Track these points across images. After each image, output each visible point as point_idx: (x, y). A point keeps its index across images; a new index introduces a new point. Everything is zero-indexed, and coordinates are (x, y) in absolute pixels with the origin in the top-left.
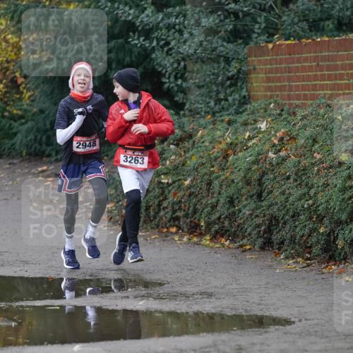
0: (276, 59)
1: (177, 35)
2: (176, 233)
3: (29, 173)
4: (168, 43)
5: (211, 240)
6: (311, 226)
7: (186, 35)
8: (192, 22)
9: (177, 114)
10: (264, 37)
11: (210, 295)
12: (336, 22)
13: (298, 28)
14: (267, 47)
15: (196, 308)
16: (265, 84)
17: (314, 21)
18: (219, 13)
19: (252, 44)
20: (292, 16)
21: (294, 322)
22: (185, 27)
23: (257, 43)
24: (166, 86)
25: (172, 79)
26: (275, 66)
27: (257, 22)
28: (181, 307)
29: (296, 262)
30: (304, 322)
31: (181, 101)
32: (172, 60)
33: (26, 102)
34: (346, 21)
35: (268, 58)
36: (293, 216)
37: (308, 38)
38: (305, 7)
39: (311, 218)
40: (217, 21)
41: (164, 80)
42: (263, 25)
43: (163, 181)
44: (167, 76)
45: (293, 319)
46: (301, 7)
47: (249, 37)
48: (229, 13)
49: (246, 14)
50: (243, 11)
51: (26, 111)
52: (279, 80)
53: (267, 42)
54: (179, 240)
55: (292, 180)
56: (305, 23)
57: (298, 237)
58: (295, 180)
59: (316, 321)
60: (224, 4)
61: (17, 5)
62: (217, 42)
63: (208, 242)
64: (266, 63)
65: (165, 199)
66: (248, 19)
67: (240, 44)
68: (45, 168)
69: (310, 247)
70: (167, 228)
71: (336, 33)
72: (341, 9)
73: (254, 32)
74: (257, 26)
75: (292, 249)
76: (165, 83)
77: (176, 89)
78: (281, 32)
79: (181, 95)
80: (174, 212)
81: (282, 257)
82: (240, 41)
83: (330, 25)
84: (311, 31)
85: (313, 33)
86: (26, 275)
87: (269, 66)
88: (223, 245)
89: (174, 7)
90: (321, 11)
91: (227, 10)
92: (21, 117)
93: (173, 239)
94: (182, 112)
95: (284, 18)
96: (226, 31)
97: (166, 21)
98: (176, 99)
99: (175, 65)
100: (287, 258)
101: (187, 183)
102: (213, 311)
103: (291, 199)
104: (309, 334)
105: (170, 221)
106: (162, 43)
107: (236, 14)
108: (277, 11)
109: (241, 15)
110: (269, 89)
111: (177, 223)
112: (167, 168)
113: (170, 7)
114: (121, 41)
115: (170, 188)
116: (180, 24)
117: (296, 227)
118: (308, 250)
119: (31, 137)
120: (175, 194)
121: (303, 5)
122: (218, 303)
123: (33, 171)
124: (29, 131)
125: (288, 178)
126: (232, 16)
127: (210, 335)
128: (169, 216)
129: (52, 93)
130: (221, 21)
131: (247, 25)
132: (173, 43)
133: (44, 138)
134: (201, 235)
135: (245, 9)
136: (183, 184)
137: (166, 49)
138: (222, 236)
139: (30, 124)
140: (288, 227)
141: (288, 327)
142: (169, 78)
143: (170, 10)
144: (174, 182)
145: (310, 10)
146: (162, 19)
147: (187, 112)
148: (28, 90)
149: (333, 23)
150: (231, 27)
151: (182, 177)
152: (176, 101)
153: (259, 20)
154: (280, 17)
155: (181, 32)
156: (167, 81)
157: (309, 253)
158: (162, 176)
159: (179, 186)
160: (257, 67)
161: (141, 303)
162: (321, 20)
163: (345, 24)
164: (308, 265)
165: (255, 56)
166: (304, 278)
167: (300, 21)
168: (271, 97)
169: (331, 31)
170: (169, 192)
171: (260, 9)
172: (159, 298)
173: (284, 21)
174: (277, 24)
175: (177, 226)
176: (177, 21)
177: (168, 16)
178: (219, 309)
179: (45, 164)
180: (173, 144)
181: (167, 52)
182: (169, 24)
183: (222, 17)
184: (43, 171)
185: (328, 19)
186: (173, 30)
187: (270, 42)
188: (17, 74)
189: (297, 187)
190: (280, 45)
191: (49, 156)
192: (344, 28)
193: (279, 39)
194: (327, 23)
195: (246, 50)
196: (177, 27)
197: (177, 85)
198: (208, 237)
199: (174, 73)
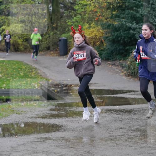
3: (106, 64)
4: (139, 32)
33: (105, 46)
51: (105, 49)
61: (102, 23)
68: (109, 62)
86: (105, 89)
89: (141, 23)
91: (154, 24)
92: (104, 50)
97: (139, 27)
106: (138, 32)
114: (128, 31)
119: (106, 55)
123: (107, 63)
126: (155, 26)
129: (111, 44)
133: (109, 56)
139: (106, 52)
143: (140, 24)
148: (105, 43)
161: (133, 96)
177: (139, 25)
179: (109, 61)
184: (109, 63)
188: (103, 40)
191: (110, 60)
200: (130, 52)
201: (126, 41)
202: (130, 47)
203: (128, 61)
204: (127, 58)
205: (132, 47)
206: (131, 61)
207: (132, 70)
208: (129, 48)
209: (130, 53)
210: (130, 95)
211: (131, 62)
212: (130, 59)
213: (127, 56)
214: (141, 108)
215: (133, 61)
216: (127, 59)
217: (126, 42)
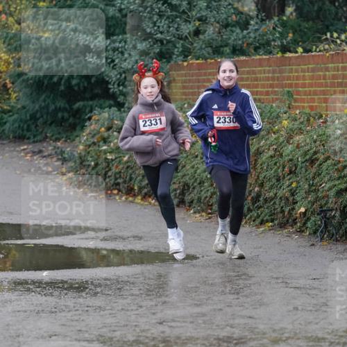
0: (189, 73)
1: (120, 55)
2: (118, 194)
3: (14, 150)
4: (113, 61)
5: (142, 199)
6: (212, 190)
7: (126, 55)
8: (131, 46)
9: (119, 110)
10: (181, 58)
11: (140, 238)
12: (231, 48)
13: (204, 52)
14: (183, 64)
15: (130, 247)
16: (181, 91)
17: (217, 47)
18: (150, 40)
19: (172, 62)
20: (201, 43)
21: (198, 258)
22: (126, 50)
23: (176, 62)
24: (111, 90)
25: (116, 86)
26: (188, 78)
27: (176, 47)
28: (119, 246)
29: (202, 216)
30: (205, 257)
31: (122, 101)
32: (116, 73)
33: (13, 101)
34: (238, 47)
35: (184, 72)
36: (200, 183)
37: (212, 59)
38: (210, 37)
39: (212, 185)
40: (148, 46)
41: (110, 86)
42: (181, 49)
43: (109, 157)
44: (112, 83)
45: (198, 256)
46: (207, 38)
47: (171, 57)
48: (157, 41)
49: (169, 42)
50: (166, 39)
51: (13, 107)
52: (192, 88)
53: (183, 61)
54: (120, 199)
55: (199, 158)
56: (209, 48)
57: (203, 198)
58: (202, 158)
59: (214, 257)
60: (153, 34)
61: (7, 33)
62: (148, 61)
63: (139, 201)
64: (182, 75)
65: (110, 170)
66: (170, 45)
67: (164, 63)
68: (25, 147)
69: (212, 205)
70: (111, 191)
71: (232, 56)
72: (235, 40)
73: (174, 54)
74: (176, 50)
75: (199, 206)
76: (111, 88)
77: (118, 93)
78: (193, 54)
79: (122, 97)
80: (116, 179)
81: (192, 211)
82: (165, 60)
83: (227, 50)
84: (214, 54)
85: (215, 56)
86: (11, 222)
87: (184, 78)
88: (150, 203)
89: (118, 35)
90: (221, 41)
91: (155, 39)
92: (10, 111)
93: (115, 199)
94: (122, 110)
95: (195, 45)
96: (154, 53)
97: (113, 45)
98: (119, 100)
99: (119, 76)
100: (195, 213)
101: (126, 159)
102: (142, 249)
103: (198, 171)
104: (209, 266)
105: (113, 185)
106: (109, 60)
107: (161, 41)
108: (190, 40)
109: (165, 42)
110: (185, 94)
111: (118, 187)
112: (111, 148)
113: (115, 35)
115: (113, 162)
116: (122, 47)
117: (201, 191)
118: (210, 207)
119: (16, 125)
120: (117, 167)
121: (209, 36)
122: (146, 244)
123: (17, 149)
124: (15, 121)
125: (197, 156)
126: (159, 42)
127: (139, 266)
128: (112, 182)
129: (31, 94)
130: (151, 46)
131: (169, 49)
132: (117, 61)
133: (25, 126)
134: (135, 196)
135: (168, 38)
136: (122, 159)
137: (112, 65)
138: (150, 197)
139: (16, 116)
140: (196, 191)
141: (195, 261)
142: (113, 85)
143: (115, 38)
144: (116, 158)
145: (213, 40)
146: (110, 44)
147: (126, 109)
148: (15, 92)
149: (230, 49)
150: (158, 50)
151: (122, 155)
152: (119, 102)
153: (177, 46)
154: (192, 44)
155: (122, 53)
156: (112, 87)
157: (211, 209)
158: (108, 154)
159: (120, 162)
160: (176, 78)
161: (91, 243)
162: (221, 46)
163: (238, 50)
164: (210, 218)
165: (175, 71)
166: (206, 227)
167: (206, 47)
168: (186, 99)
169: (228, 54)
170: (113, 165)
171: (178, 38)
172: (104, 239)
173: (195, 47)
174: (190, 49)
175: (117, 189)
176: (120, 45)
177: (114, 42)
178: (147, 248)
179: (25, 144)
180: (115, 131)
181: (113, 67)
182: (114, 48)
183: (152, 43)
184: (24, 149)
185: (226, 46)
186: (117, 52)
187: (186, 61)
188: (7, 81)
189: (202, 163)
190: (192, 64)
191: (29, 138)
192: (237, 52)
193: (191, 59)
194: (225, 49)
195: (168, 67)
196: (120, 50)
197: (119, 90)
198: (140, 197)
199: (117, 82)
200: (87, 117)
201: (76, 85)
202: (86, 102)
203: (80, 142)
204: (75, 134)
205: (91, 103)
206: (88, 143)
207: (90, 168)
208: (84, 106)
209: (85, 121)
210: (82, 239)
211: (90, 146)
212: (85, 137)
213: (78, 128)
214: (112, 277)
215: (94, 143)
216: (77, 136)
217: (76, 88)
